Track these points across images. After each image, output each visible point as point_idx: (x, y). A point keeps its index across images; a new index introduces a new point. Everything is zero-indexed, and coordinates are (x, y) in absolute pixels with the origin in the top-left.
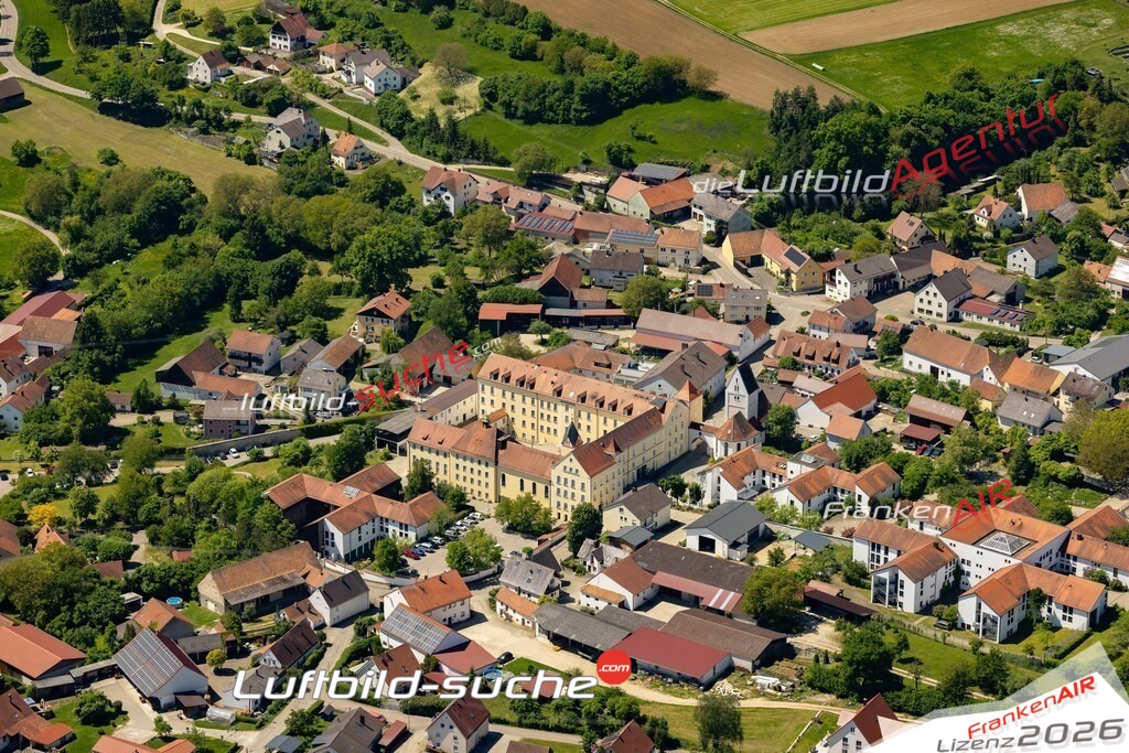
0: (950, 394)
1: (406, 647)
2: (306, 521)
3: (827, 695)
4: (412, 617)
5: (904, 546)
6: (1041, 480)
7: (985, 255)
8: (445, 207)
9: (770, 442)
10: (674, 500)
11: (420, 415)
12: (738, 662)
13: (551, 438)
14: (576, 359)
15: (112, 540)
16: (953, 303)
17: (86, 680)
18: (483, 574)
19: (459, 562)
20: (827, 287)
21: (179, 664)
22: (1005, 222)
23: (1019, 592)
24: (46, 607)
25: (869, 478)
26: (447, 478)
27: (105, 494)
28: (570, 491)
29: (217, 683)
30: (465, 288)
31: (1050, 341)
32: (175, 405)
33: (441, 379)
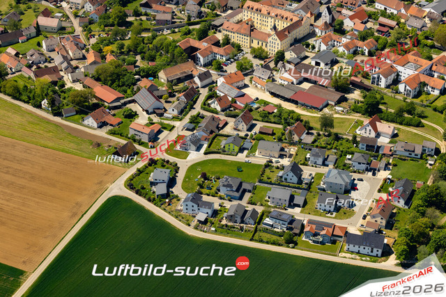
0: (391, 17)
1: (226, 95)
2: (191, 53)
3: (358, 114)
4: (227, 85)
5: (381, 67)
6: (422, 46)
9: (335, 31)
10: (306, 49)
11: (225, 19)
12: (330, 102)
13: (266, 28)
15: (130, 58)
17: (125, 104)
18: (247, 71)
19: (240, 68)
21: (155, 100)
23: (418, 82)
24: (111, 80)
25: (368, 43)
26: (234, 40)
27: (127, 43)
28: (274, 45)
29: (167, 106)
32: (146, 14)
33: (230, 8)
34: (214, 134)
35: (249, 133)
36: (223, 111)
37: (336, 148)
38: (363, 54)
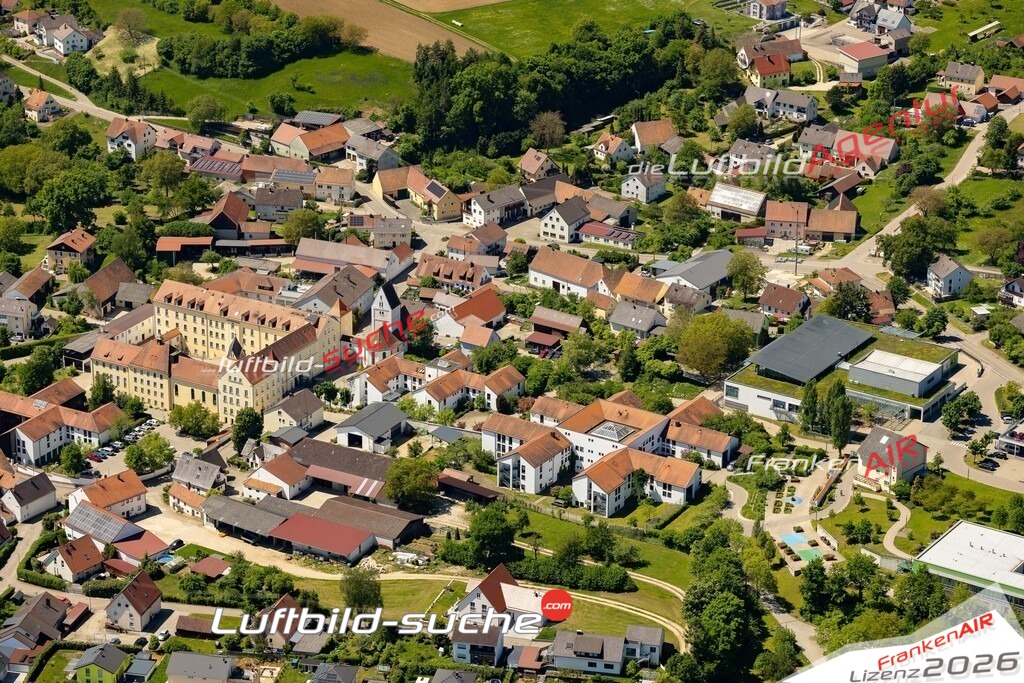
0: (569, 305)
1: (87, 538)
3: (458, 567)
4: (92, 511)
5: (525, 437)
6: (646, 377)
7: (603, 185)
8: (127, 153)
9: (412, 351)
10: (327, 403)
11: (102, 336)
12: (381, 541)
13: (218, 353)
14: (242, 284)
16: (574, 226)
18: (158, 472)
19: (136, 462)
20: (464, 215)
22: (620, 155)
23: (624, 473)
25: (497, 379)
26: (126, 390)
28: (235, 398)
30: (144, 224)
31: (657, 257)
33: (123, 305)
34: (48, 645)
35: (148, 636)
36: (79, 581)
37: (387, 662)
38: (485, 409)
